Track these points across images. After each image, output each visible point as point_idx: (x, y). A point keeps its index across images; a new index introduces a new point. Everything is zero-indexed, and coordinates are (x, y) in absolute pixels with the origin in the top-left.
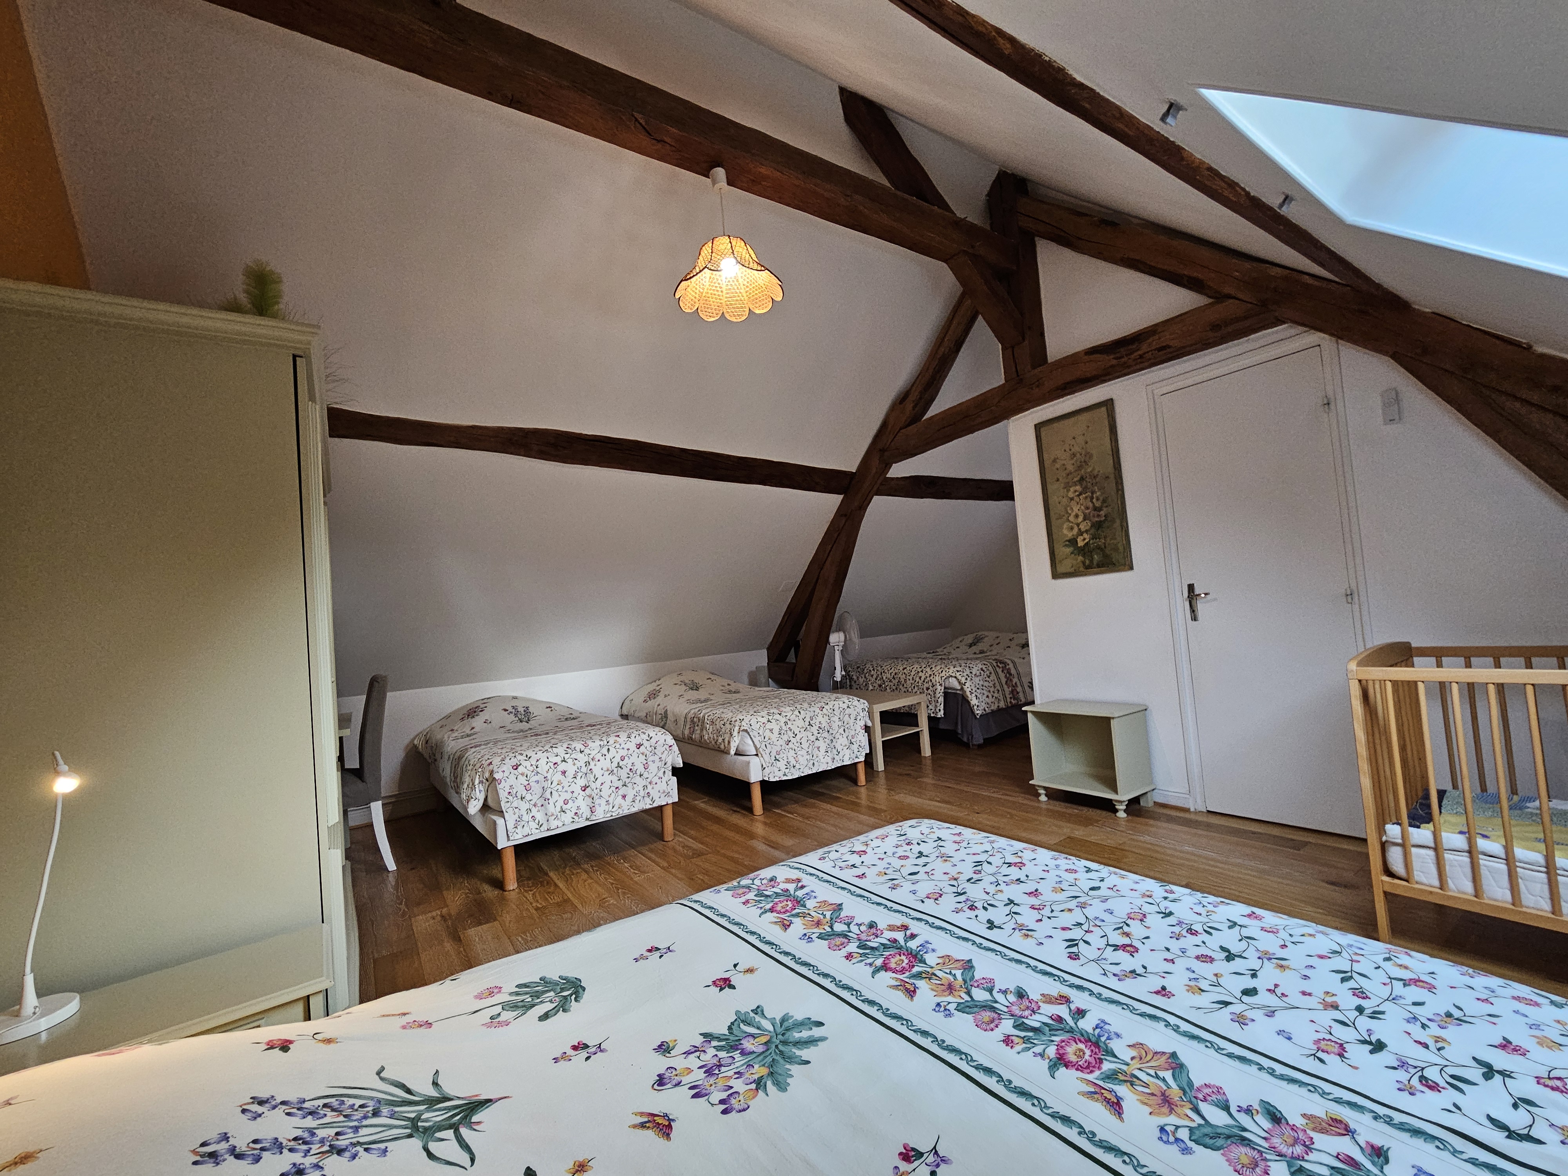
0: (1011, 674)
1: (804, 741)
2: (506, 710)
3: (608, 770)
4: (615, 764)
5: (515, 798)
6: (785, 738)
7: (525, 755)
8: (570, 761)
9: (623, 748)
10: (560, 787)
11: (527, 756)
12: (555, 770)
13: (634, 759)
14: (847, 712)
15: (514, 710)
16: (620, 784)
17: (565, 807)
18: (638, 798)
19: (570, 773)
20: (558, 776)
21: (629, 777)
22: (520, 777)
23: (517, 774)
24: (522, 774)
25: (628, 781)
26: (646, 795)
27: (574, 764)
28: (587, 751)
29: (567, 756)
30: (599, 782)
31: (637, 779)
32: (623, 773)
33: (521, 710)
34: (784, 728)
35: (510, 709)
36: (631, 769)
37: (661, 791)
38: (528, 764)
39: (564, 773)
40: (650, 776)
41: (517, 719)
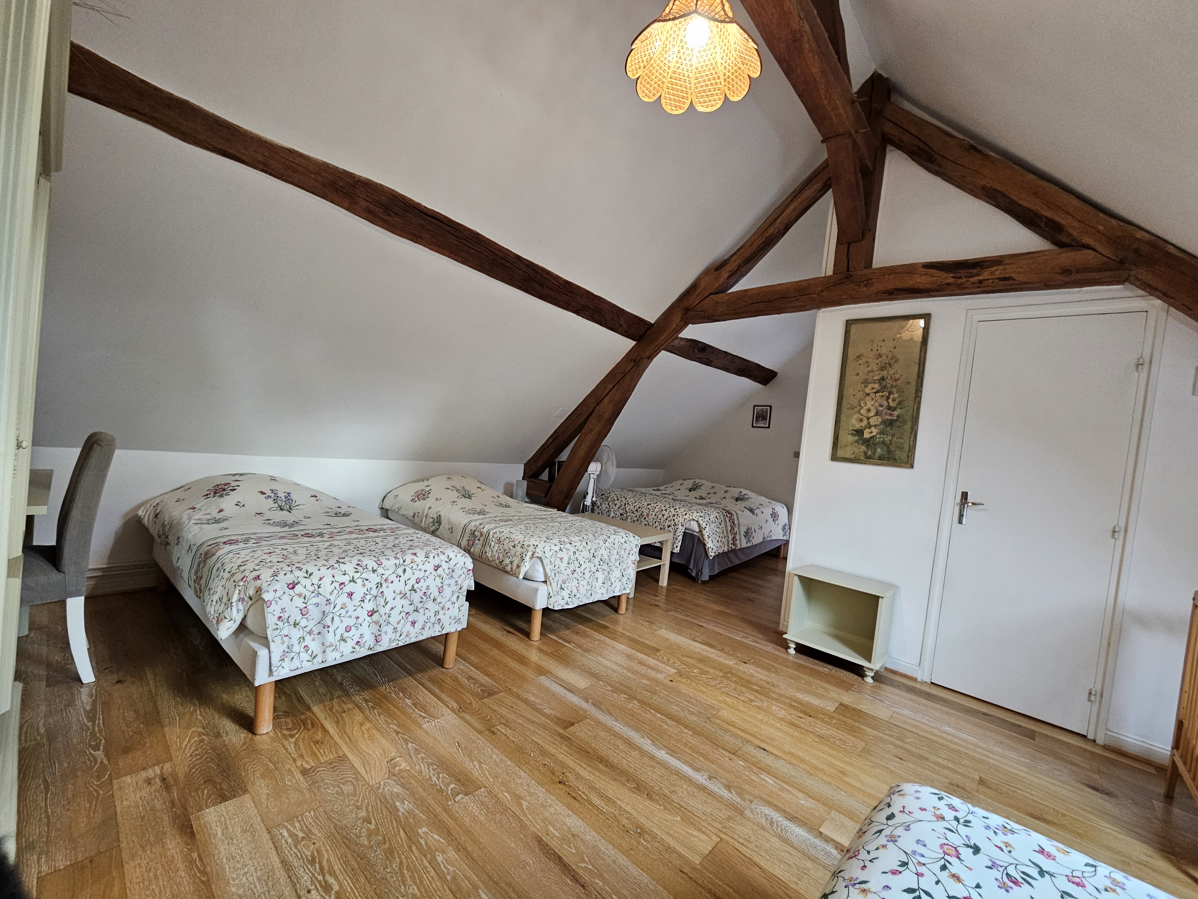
0: (734, 524)
1: (587, 572)
2: (263, 493)
3: (401, 593)
4: (409, 587)
5: (286, 624)
6: (572, 567)
7: (305, 571)
8: (359, 581)
9: (420, 570)
10: (343, 612)
11: (307, 572)
12: (340, 593)
13: (429, 582)
14: (624, 547)
15: (273, 495)
16: (410, 609)
17: (346, 635)
18: (428, 625)
19: (357, 597)
20: (344, 598)
21: (421, 602)
22: (296, 598)
23: (293, 594)
24: (300, 595)
25: (420, 605)
26: (437, 622)
27: (364, 585)
28: (380, 571)
29: (357, 576)
30: (388, 607)
31: (430, 605)
32: (416, 597)
33: (282, 495)
34: (572, 557)
35: (269, 493)
36: (425, 593)
37: (453, 618)
38: (308, 582)
39: (350, 595)
40: (444, 601)
41: (276, 505)
